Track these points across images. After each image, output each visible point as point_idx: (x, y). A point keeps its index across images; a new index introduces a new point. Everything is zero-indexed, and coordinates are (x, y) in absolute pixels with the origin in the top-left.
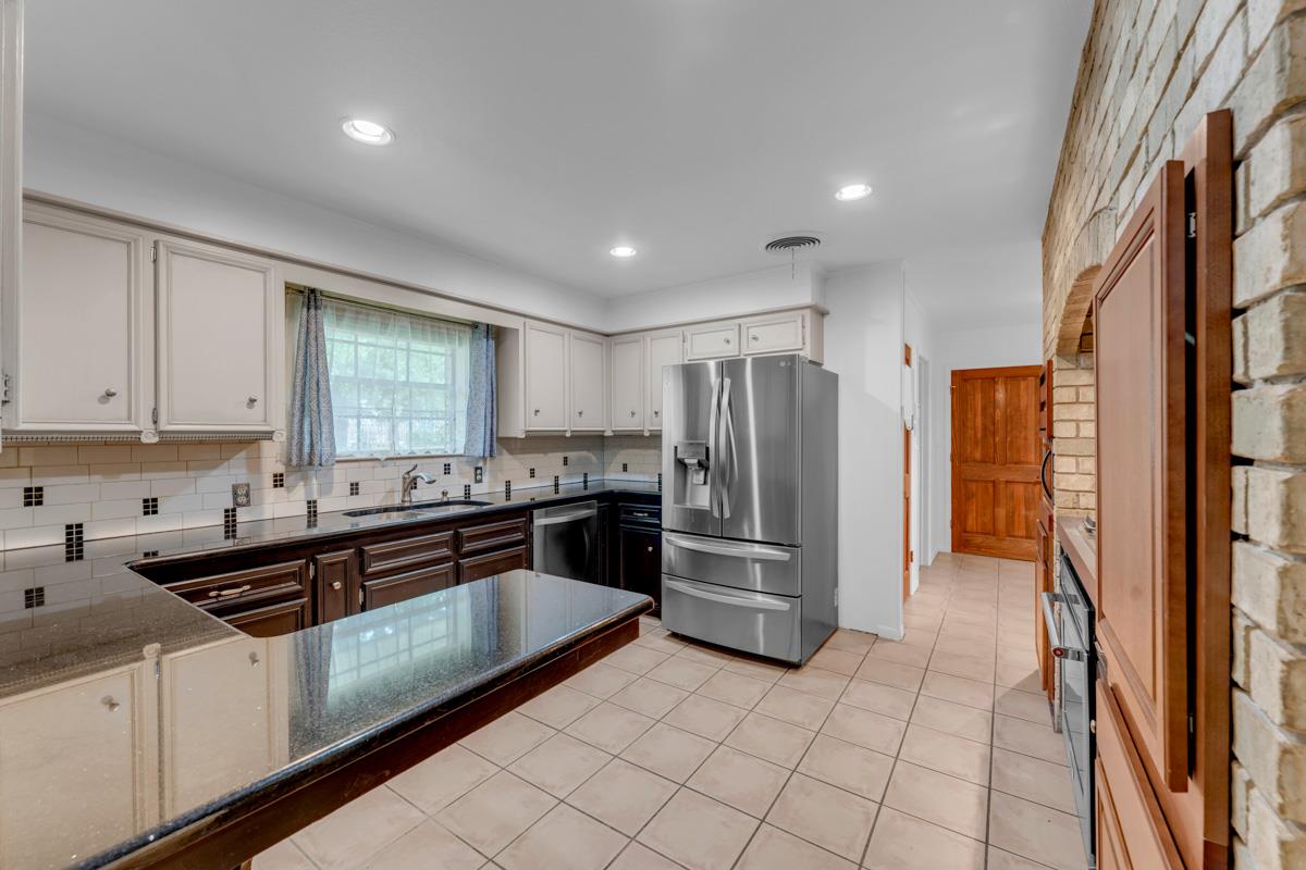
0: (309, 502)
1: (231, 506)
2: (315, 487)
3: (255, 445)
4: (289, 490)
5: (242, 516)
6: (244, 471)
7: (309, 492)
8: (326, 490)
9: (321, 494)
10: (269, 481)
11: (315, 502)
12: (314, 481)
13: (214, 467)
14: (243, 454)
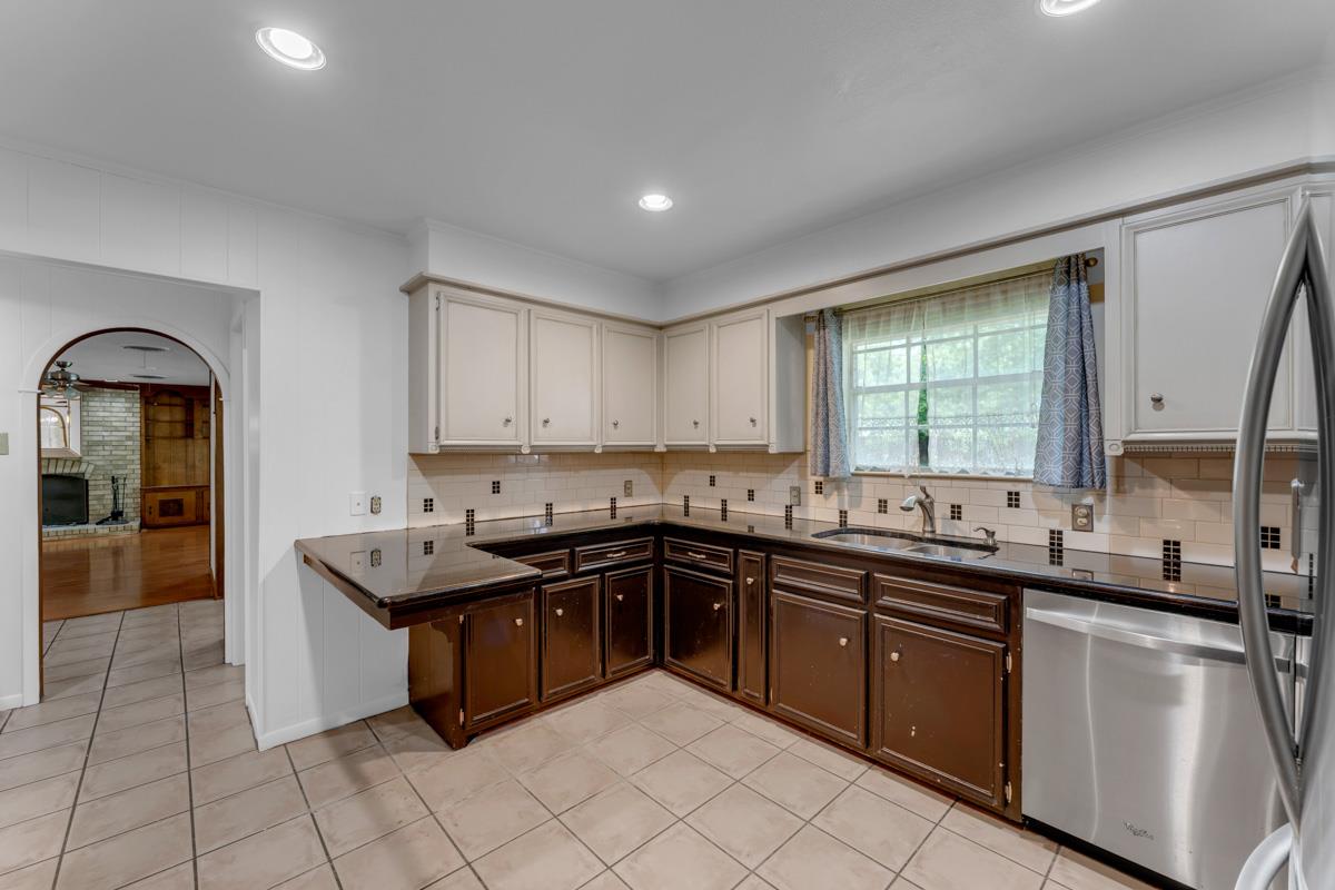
0: (841, 512)
1: (789, 504)
2: (846, 498)
3: (802, 457)
4: (826, 497)
5: (796, 514)
6: (796, 476)
7: (841, 502)
8: (856, 501)
9: (851, 506)
10: (812, 488)
11: (846, 512)
12: (846, 493)
13: (779, 472)
14: (796, 463)
